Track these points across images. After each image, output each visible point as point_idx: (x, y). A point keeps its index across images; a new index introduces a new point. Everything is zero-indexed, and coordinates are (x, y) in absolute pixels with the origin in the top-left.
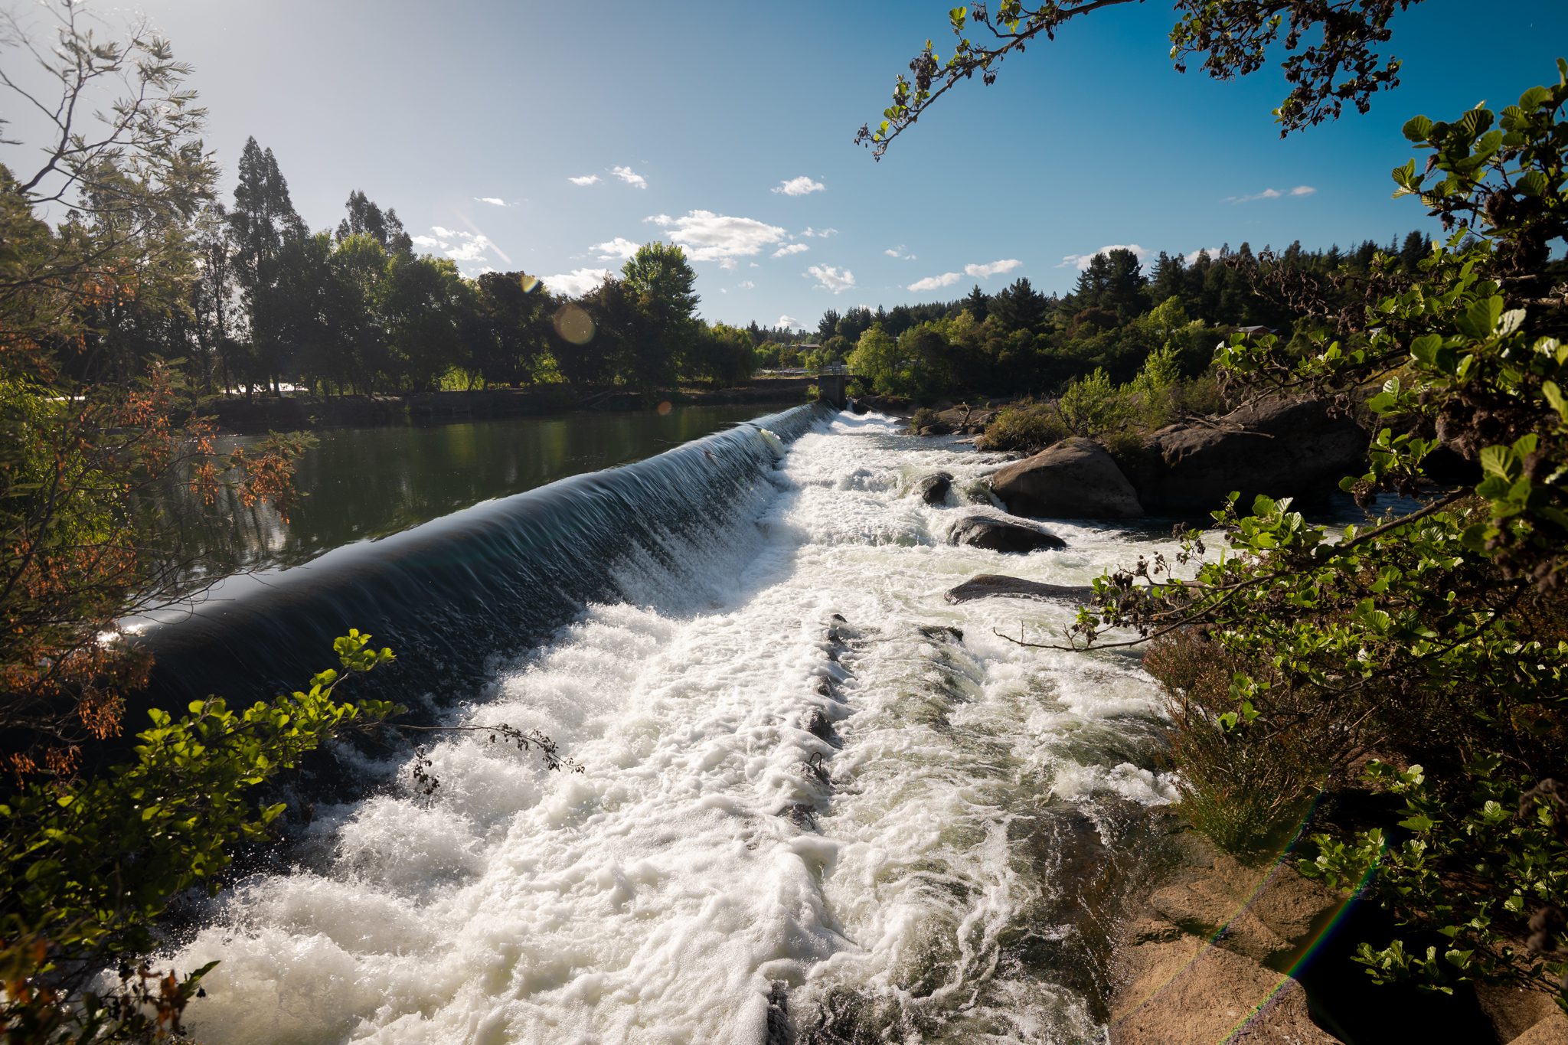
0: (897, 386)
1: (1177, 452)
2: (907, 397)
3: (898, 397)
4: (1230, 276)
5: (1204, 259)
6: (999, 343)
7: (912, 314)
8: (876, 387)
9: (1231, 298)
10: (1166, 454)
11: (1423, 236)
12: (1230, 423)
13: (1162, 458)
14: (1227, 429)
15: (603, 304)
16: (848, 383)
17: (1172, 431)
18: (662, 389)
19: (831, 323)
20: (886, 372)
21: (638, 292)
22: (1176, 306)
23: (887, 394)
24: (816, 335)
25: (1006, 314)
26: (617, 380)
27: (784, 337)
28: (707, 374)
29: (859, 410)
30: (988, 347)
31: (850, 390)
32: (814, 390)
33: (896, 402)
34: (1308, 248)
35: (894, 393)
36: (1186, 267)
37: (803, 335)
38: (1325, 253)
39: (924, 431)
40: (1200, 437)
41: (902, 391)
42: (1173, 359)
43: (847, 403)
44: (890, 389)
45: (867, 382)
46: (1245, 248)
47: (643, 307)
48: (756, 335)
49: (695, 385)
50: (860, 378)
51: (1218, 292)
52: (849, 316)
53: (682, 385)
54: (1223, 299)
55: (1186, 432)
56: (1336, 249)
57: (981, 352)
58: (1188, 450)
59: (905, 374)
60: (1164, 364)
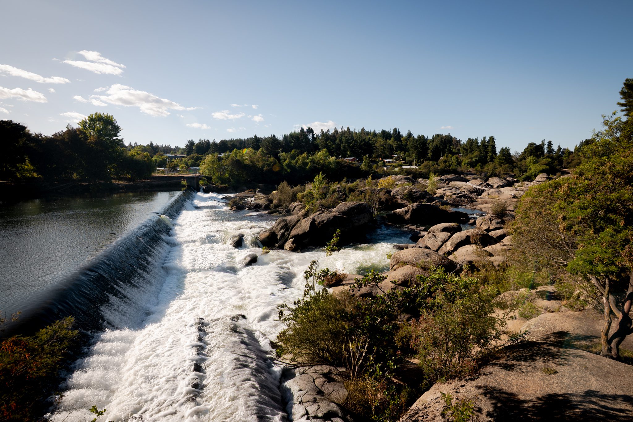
0: (223, 180)
1: (320, 222)
2: (227, 185)
3: (223, 185)
4: (344, 139)
5: (336, 131)
6: (264, 163)
7: (229, 143)
8: (214, 181)
9: (344, 147)
10: (317, 223)
11: (397, 129)
12: (335, 211)
13: (316, 224)
14: (334, 214)
15: (66, 140)
16: (200, 179)
17: (318, 214)
18: (102, 182)
19: (191, 146)
20: (218, 174)
21: (88, 135)
22: (326, 152)
23: (219, 185)
24: (183, 149)
25: (267, 148)
26: (75, 176)
27: (167, 150)
28: (128, 173)
29: (206, 191)
30: (260, 165)
31: (201, 182)
32: (184, 183)
33: (222, 188)
34: (367, 129)
35: (221, 184)
36: (330, 134)
37: (177, 149)
38: (372, 132)
39: (234, 208)
40: (326, 217)
41: (225, 183)
42: (323, 178)
43: (200, 188)
44: (220, 182)
45: (209, 179)
46: (348, 128)
47: (91, 143)
48: (153, 149)
49: (121, 179)
50: (206, 177)
51: (340, 145)
52: (200, 143)
53: (114, 179)
54: (342, 147)
55: (322, 215)
56: (375, 131)
57: (257, 167)
58: (323, 221)
59: (227, 175)
60: (320, 180)
